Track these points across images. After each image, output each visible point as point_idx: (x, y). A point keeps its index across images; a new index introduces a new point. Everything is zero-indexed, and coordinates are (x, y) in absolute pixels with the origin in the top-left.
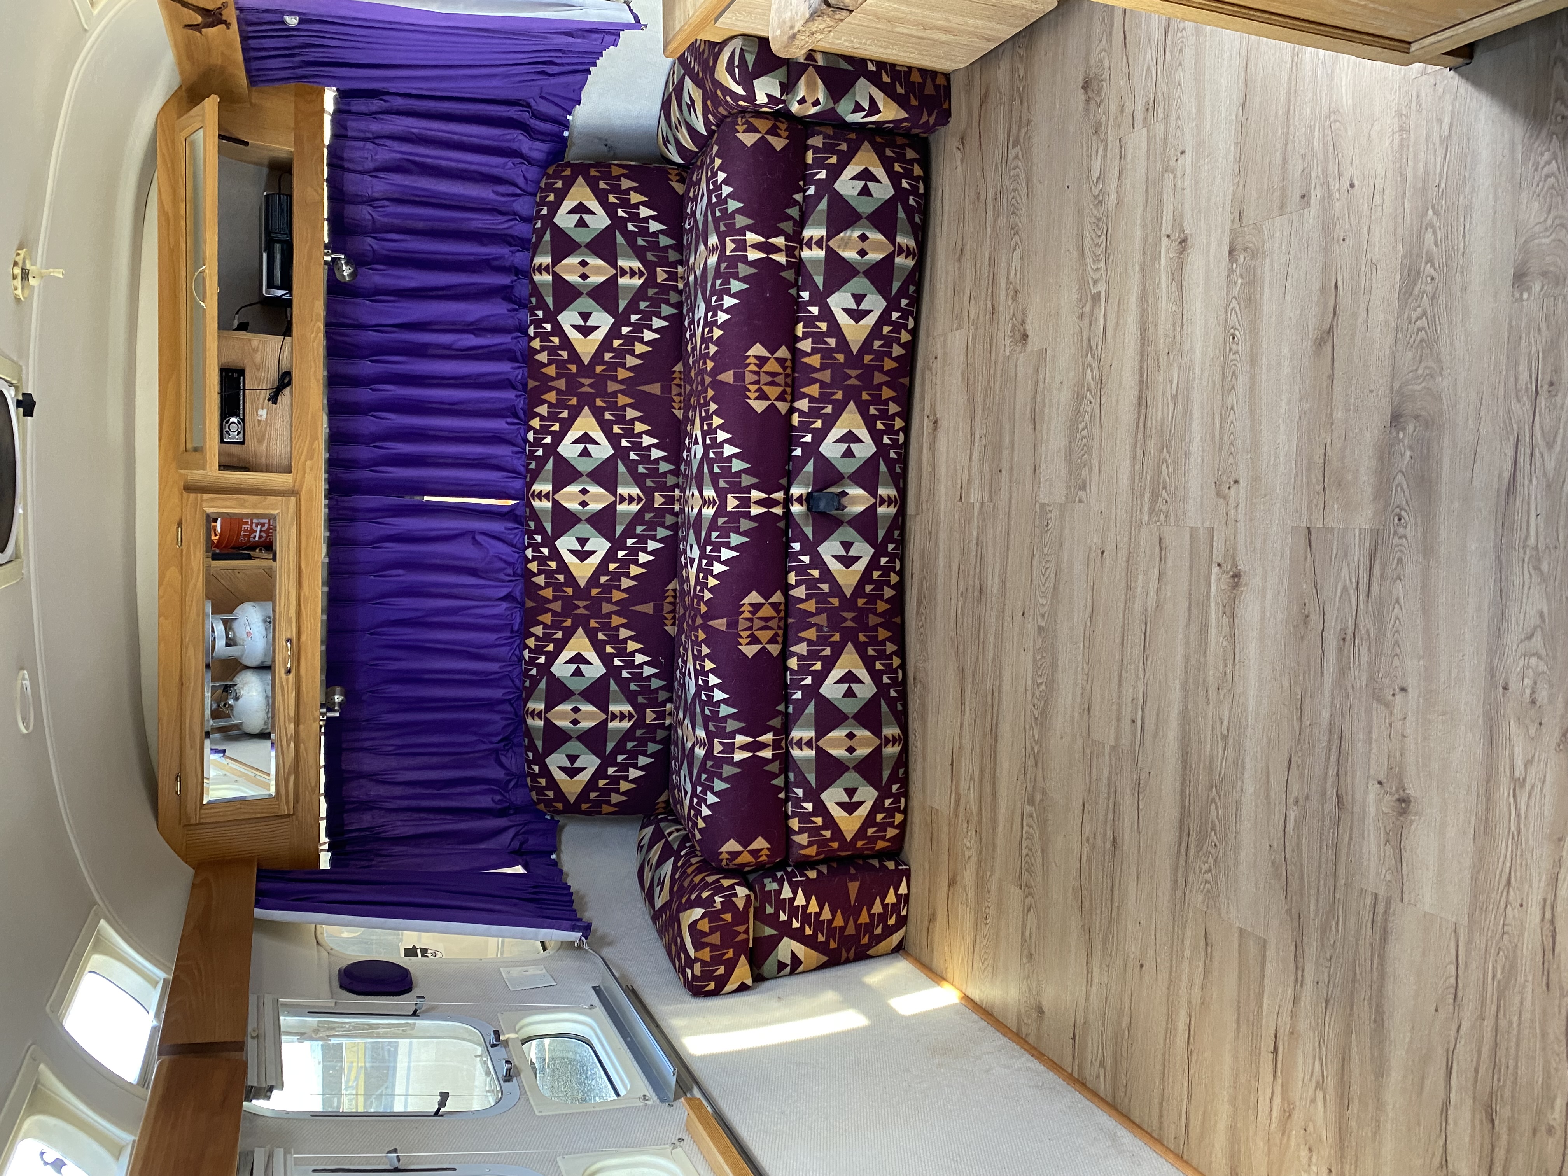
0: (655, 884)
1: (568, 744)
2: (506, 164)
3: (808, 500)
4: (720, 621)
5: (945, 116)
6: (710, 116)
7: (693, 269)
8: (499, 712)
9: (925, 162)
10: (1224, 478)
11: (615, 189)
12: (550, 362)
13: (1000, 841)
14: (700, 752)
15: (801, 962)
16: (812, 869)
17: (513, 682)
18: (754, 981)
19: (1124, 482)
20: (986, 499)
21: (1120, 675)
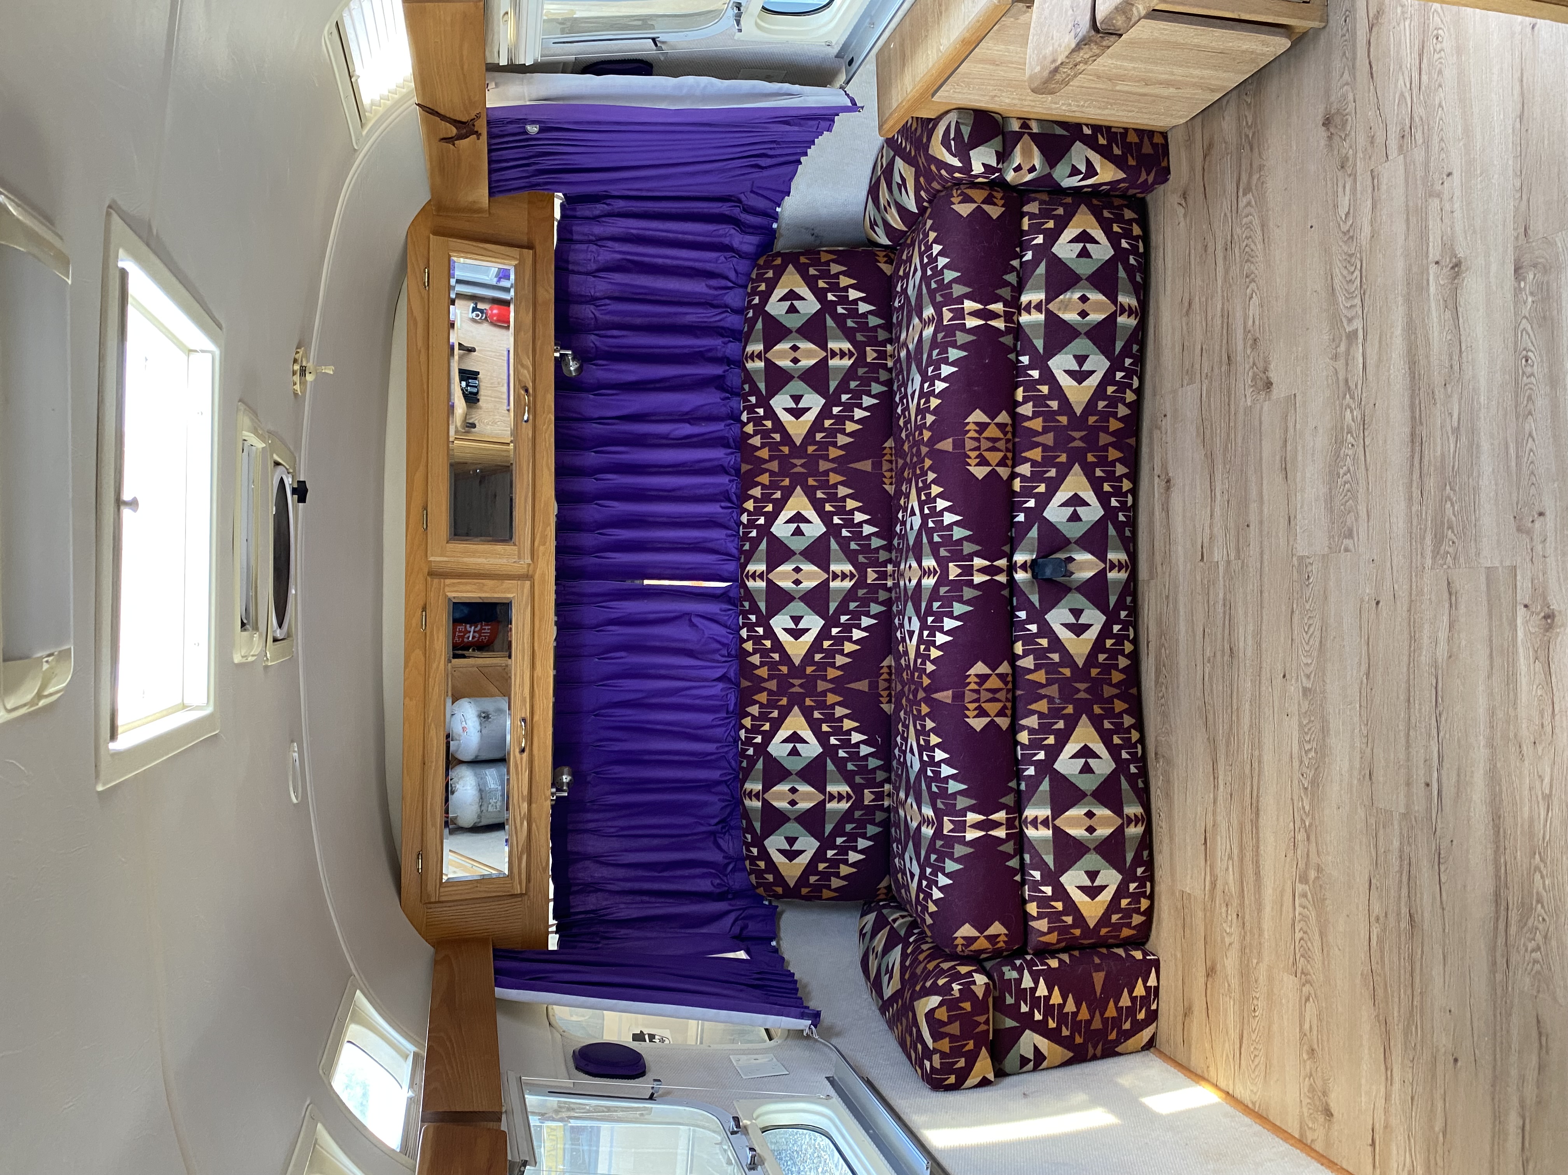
0: (883, 972)
1: (787, 825)
2: (718, 258)
3: (1032, 567)
4: (945, 693)
5: (1164, 174)
6: (923, 193)
7: (905, 344)
8: (716, 794)
9: (1144, 221)
10: (1526, 510)
11: (825, 274)
12: (763, 445)
13: (1267, 924)
14: (928, 831)
15: (1045, 1058)
16: (1053, 957)
17: (729, 763)
18: (995, 1077)
19: (1399, 525)
20: (1232, 557)
21: (1408, 735)
